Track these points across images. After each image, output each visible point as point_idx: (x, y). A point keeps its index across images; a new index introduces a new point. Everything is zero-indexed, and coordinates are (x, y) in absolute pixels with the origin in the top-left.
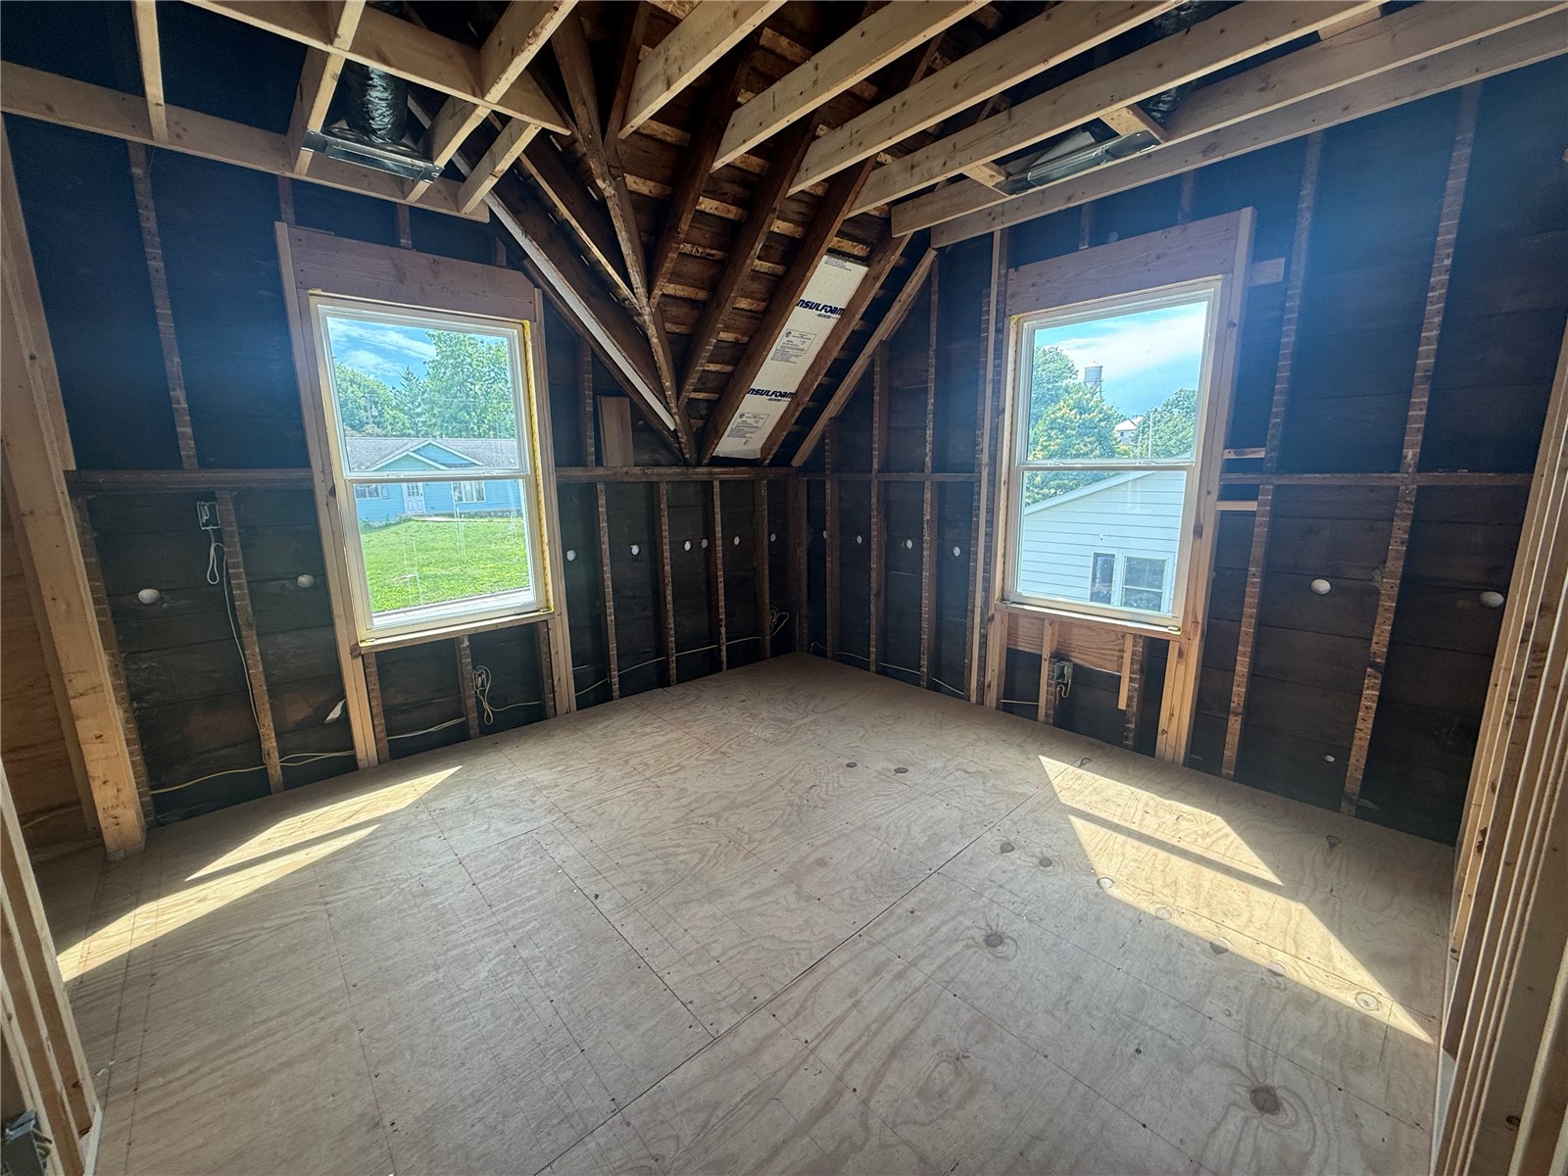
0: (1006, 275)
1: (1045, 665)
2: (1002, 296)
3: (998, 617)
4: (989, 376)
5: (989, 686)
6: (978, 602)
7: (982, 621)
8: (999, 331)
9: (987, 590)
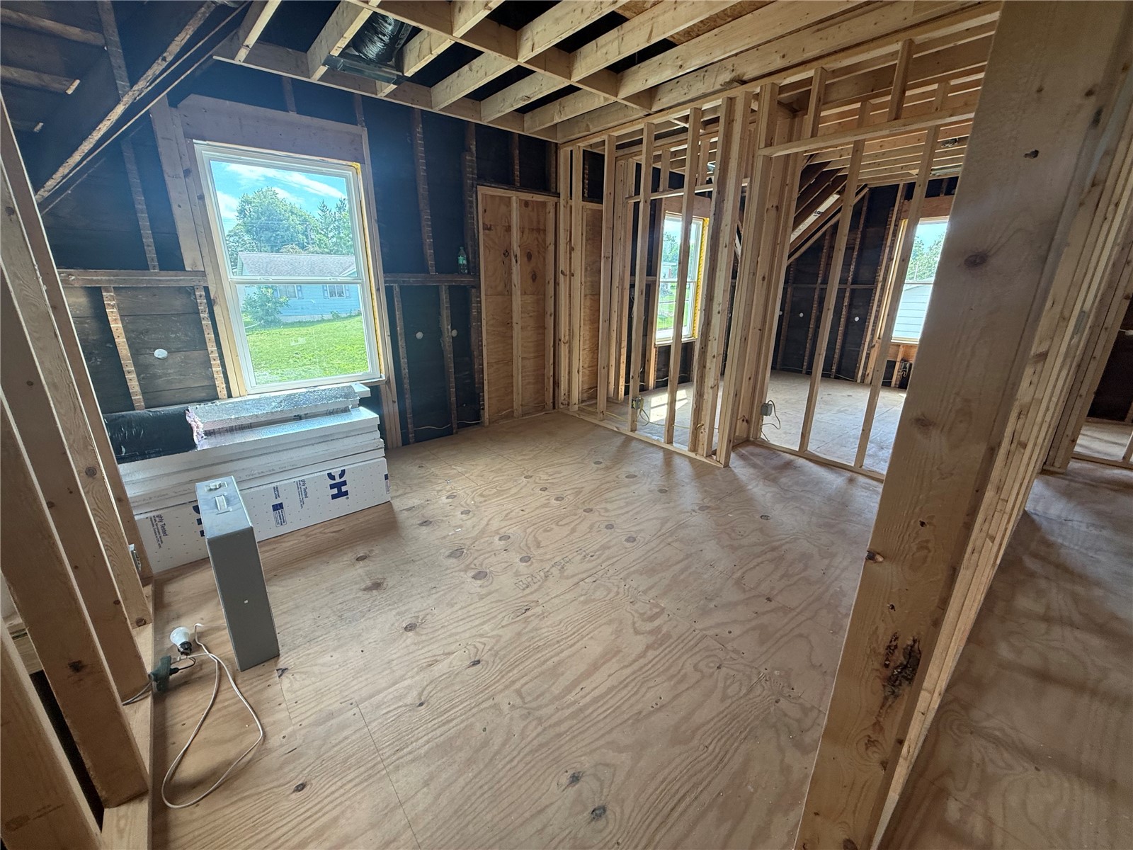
0: (903, 203)
1: (898, 365)
2: (900, 212)
3: (877, 346)
4: (888, 244)
5: (868, 375)
6: (868, 340)
7: (868, 348)
8: (896, 225)
9: (873, 334)
